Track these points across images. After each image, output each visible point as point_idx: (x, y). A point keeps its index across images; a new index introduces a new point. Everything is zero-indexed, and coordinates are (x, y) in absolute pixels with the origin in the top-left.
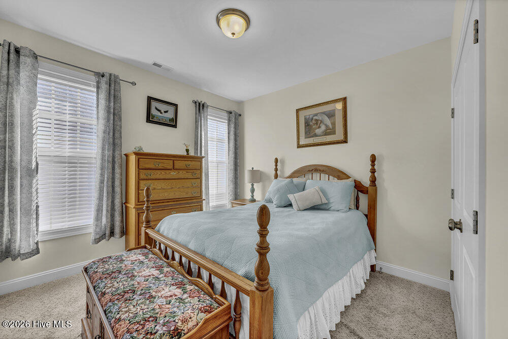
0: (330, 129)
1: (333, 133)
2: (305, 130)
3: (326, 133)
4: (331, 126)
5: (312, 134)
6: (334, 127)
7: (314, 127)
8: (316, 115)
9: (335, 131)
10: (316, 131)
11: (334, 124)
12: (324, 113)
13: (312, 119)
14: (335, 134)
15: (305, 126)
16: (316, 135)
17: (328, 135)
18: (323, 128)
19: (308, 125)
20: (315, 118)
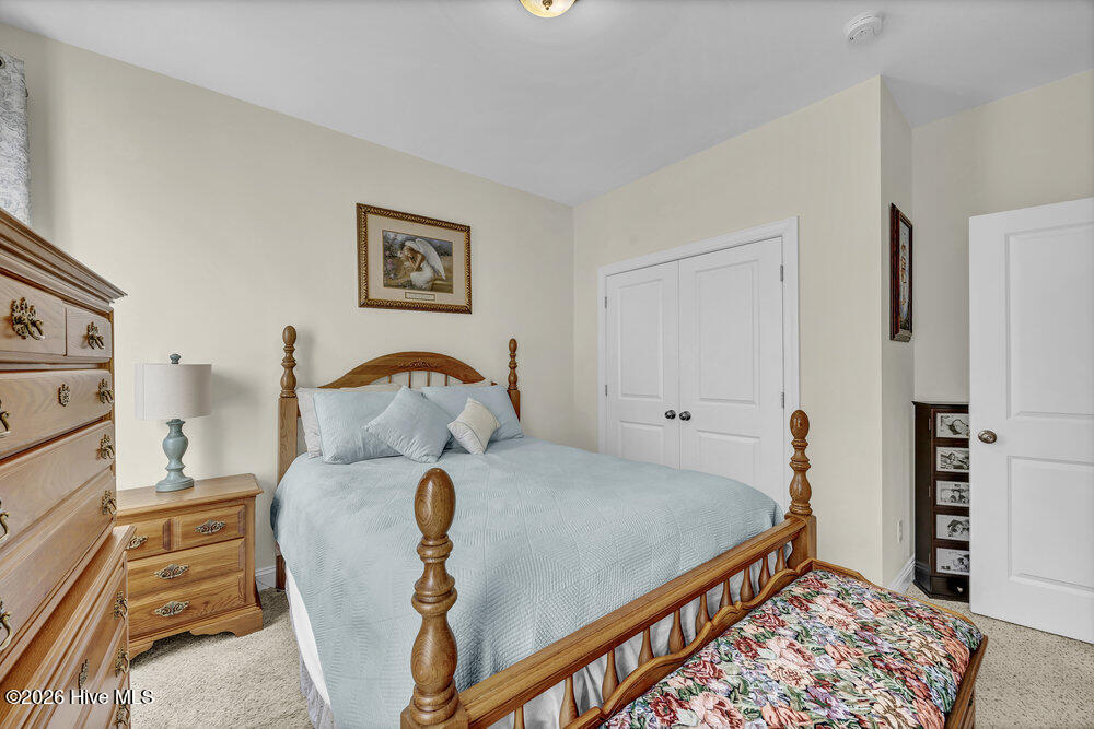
0: (441, 279)
1: (448, 289)
2: (385, 265)
3: (434, 287)
4: (443, 274)
5: (402, 281)
6: (449, 278)
7: (407, 264)
8: (413, 239)
9: (452, 286)
10: (412, 275)
11: (449, 270)
12: (430, 241)
13: (402, 246)
14: (450, 291)
15: (385, 256)
16: (410, 285)
17: (437, 290)
18: (427, 274)
19: (392, 256)
20: (408, 244)
